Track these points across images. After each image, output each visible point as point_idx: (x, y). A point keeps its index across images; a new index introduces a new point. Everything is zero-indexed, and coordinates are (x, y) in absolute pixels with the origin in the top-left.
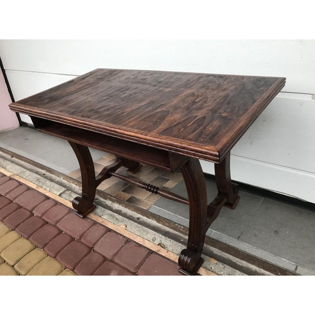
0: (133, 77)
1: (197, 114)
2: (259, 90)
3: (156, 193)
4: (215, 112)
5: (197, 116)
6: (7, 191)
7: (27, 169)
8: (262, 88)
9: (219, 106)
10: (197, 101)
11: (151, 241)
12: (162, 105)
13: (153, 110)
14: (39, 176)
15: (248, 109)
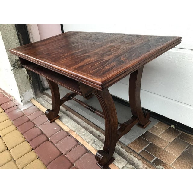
0: (84, 36)
1: (105, 58)
2: (157, 44)
3: (94, 112)
4: (118, 57)
5: (105, 59)
6: (67, 150)
7: (81, 126)
8: (159, 43)
9: (122, 53)
10: (111, 50)
12: (89, 52)
13: (81, 55)
14: (95, 137)
15: (140, 56)
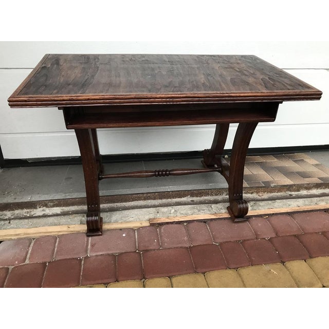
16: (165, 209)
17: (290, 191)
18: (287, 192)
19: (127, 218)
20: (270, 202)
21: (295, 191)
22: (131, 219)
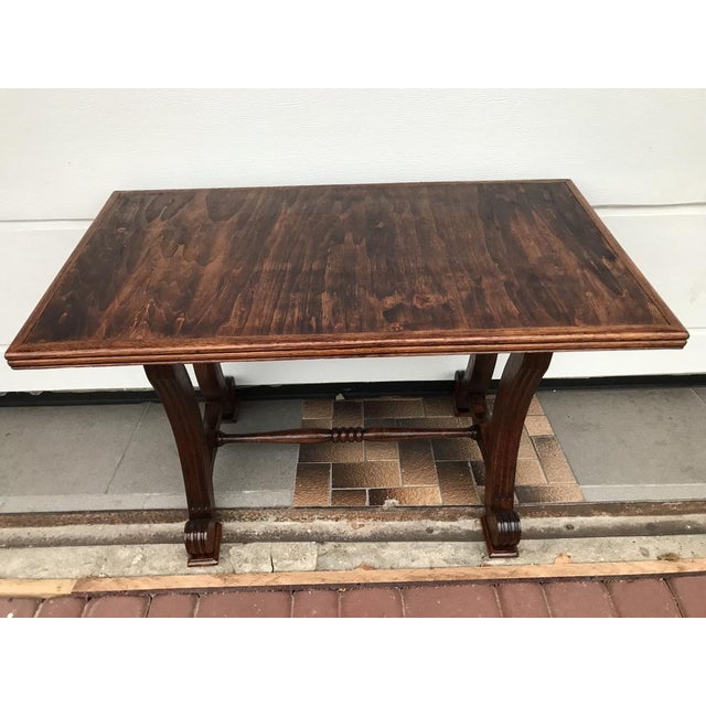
11: (642, 557)
16: (123, 552)
17: (433, 519)
18: (424, 521)
19: (35, 571)
20: (374, 545)
21: (443, 519)
22: (43, 574)
